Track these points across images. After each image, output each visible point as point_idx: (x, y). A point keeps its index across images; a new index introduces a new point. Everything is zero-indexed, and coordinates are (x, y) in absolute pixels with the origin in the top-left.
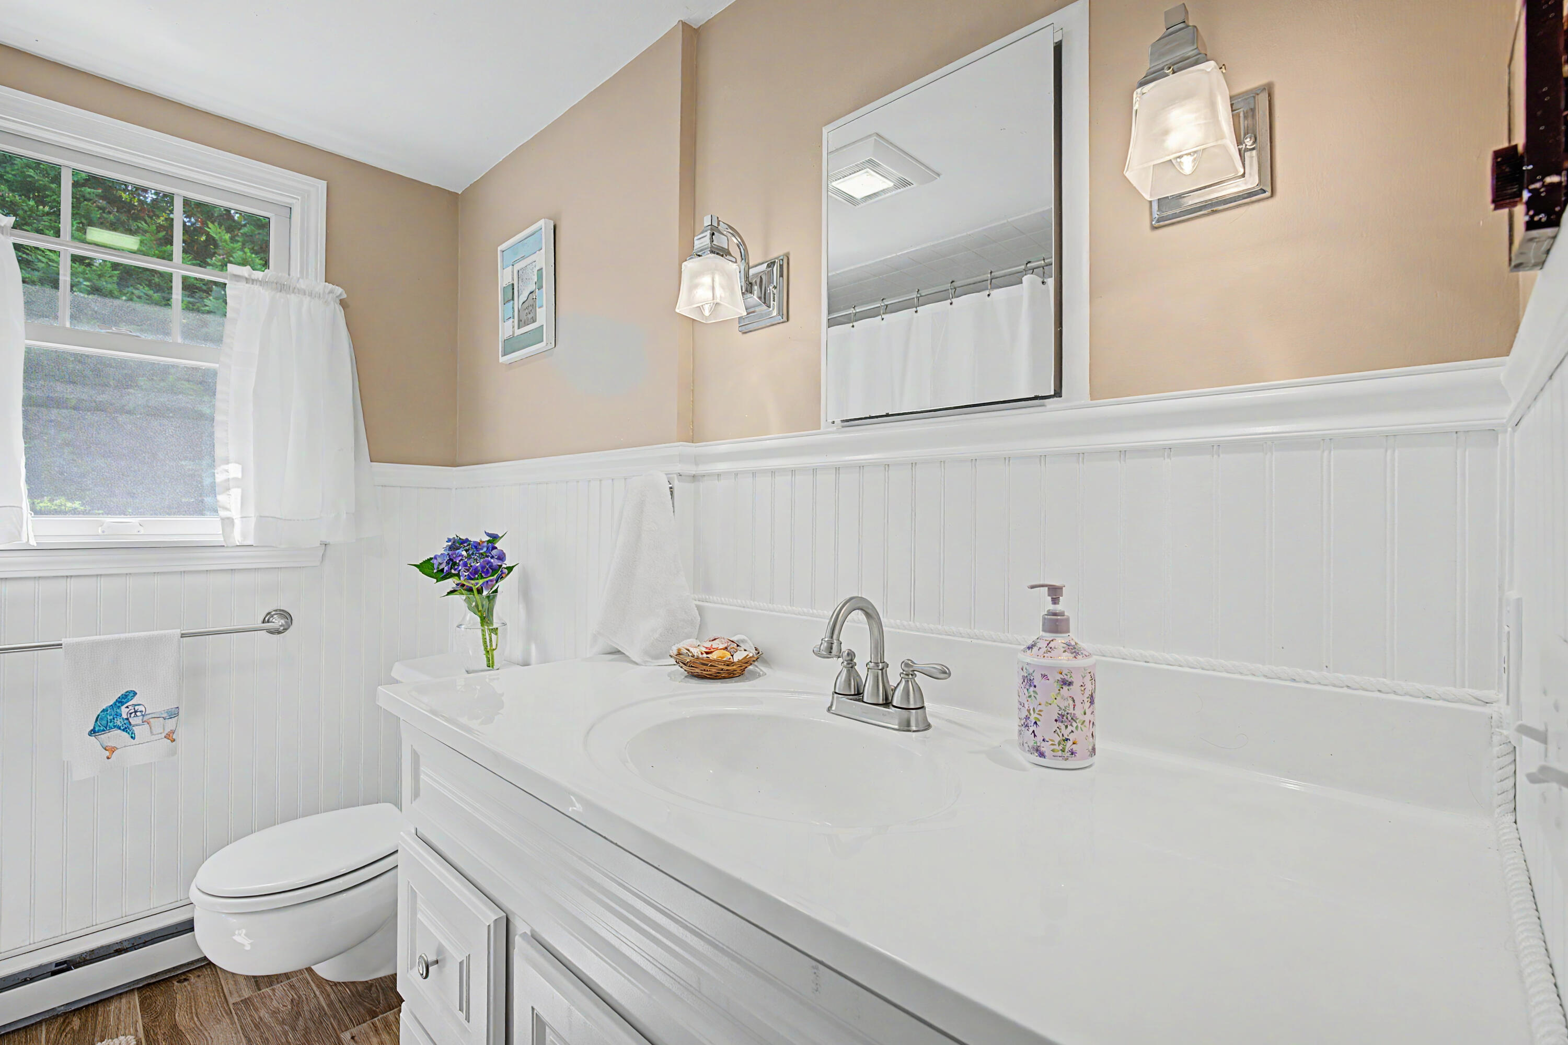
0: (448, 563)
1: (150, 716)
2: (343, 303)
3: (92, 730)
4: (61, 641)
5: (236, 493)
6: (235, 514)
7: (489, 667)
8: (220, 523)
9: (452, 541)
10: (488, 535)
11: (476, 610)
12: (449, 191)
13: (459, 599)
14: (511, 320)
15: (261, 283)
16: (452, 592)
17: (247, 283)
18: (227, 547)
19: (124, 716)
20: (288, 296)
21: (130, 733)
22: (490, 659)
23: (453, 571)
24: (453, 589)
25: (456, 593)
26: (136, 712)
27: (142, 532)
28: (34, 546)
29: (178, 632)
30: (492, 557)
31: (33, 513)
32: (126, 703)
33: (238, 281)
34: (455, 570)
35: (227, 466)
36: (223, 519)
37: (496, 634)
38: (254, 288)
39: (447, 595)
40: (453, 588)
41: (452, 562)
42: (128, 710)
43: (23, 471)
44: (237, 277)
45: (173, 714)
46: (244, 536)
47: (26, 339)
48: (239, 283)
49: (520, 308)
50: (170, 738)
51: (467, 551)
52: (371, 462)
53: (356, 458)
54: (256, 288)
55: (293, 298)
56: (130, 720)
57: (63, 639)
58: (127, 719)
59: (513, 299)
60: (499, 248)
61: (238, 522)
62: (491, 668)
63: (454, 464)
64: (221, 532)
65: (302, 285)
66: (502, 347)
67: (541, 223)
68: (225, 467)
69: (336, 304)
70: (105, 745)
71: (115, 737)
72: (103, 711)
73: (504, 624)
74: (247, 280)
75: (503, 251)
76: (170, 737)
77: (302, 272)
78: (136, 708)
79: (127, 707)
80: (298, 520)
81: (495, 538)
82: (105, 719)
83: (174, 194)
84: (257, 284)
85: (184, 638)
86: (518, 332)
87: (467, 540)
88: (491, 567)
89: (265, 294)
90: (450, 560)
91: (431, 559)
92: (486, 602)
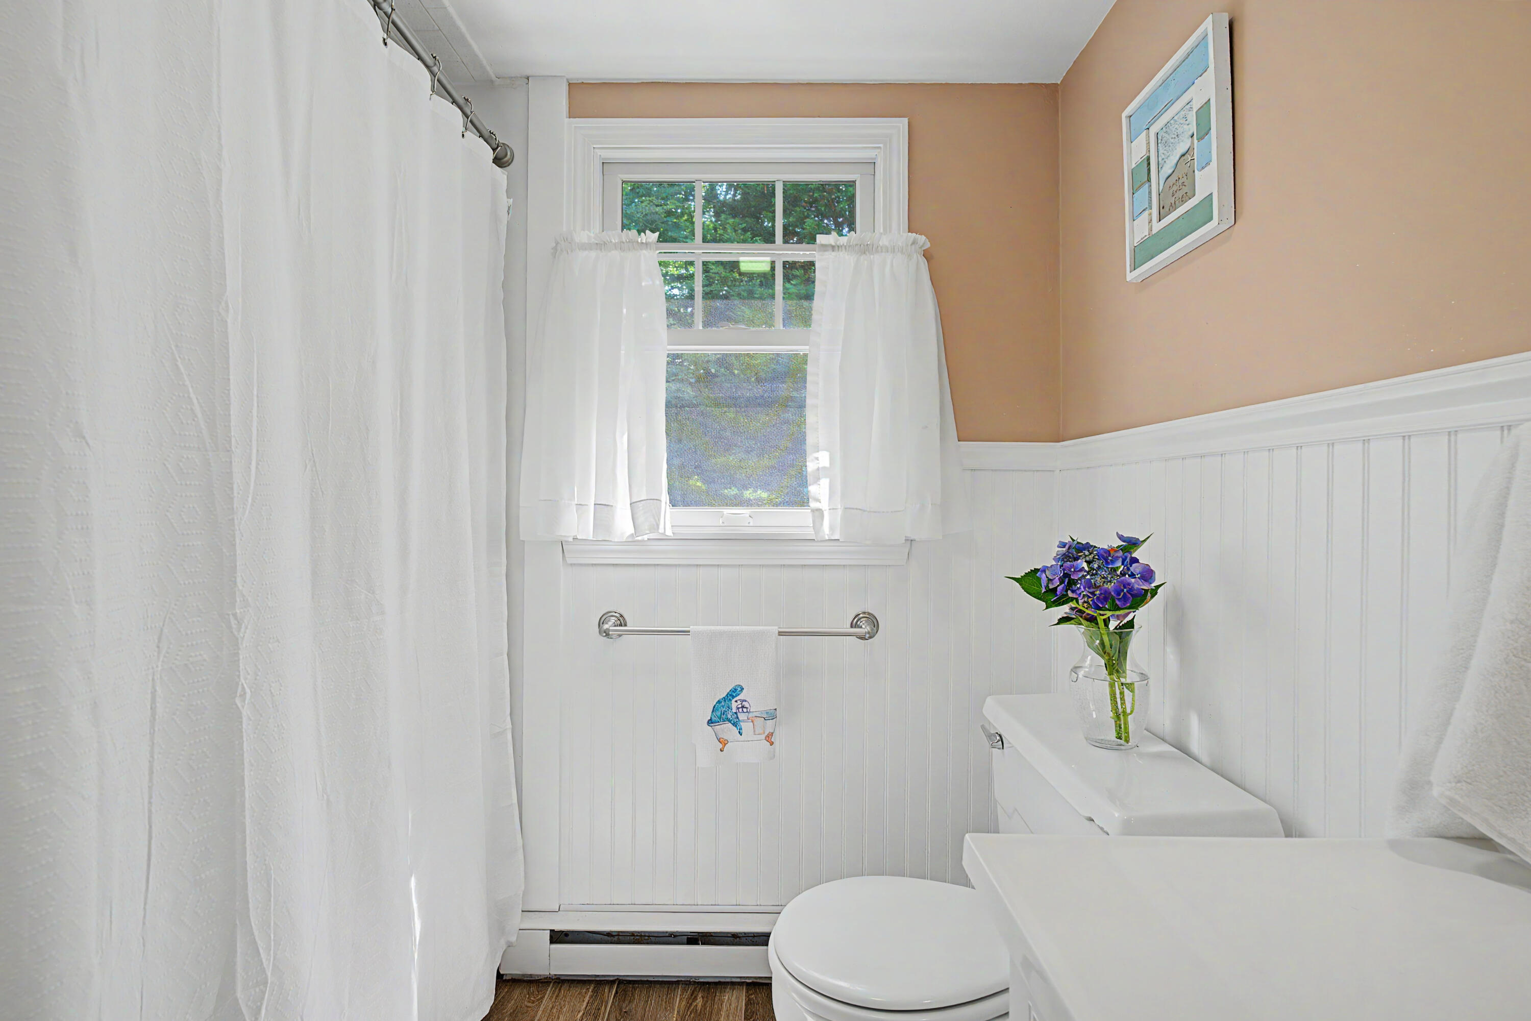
0: (1062, 582)
1: (755, 714)
2: (927, 255)
3: (709, 720)
4: (689, 627)
5: (825, 482)
6: (824, 505)
7: (1120, 738)
8: (810, 515)
9: (1067, 547)
10: (1121, 537)
11: (1102, 650)
12: (1045, 84)
13: (1076, 632)
14: (1146, 213)
15: (847, 247)
16: (1064, 620)
17: (833, 251)
18: (818, 541)
19: (734, 710)
20: (872, 257)
21: (739, 728)
22: (1122, 726)
23: (1070, 594)
24: (1065, 615)
25: (1072, 622)
26: (743, 707)
27: (751, 524)
28: (671, 536)
29: (775, 629)
30: (1132, 575)
31: (671, 505)
32: (736, 696)
33: (825, 251)
34: (1073, 591)
35: (817, 454)
36: (813, 511)
37: (1132, 691)
38: (839, 255)
39: (1057, 624)
40: (1066, 613)
41: (1068, 581)
42: (737, 704)
43: (665, 466)
44: (824, 247)
45: (771, 716)
46: (832, 528)
47: (668, 345)
48: (826, 253)
49: (1160, 191)
50: (769, 740)
51: (1089, 563)
52: (959, 441)
53: (943, 438)
54: (843, 255)
55: (877, 258)
56: (739, 714)
57: (691, 627)
58: (736, 713)
59: (1149, 180)
60: (1124, 115)
61: (826, 514)
62: (1122, 742)
63: (1058, 438)
64: (812, 525)
65: (885, 241)
66: (1130, 258)
67: (1208, 24)
68: (816, 455)
69: (919, 255)
70: (720, 736)
71: (727, 730)
72: (719, 702)
73: (1144, 677)
74: (833, 248)
75: (1131, 116)
76: (769, 738)
77: (885, 229)
78: (744, 703)
79: (736, 701)
80: (883, 512)
81: (1133, 543)
82: (720, 710)
83: (774, 182)
84: (842, 251)
85: (782, 637)
86: (1157, 227)
87: (1087, 546)
88: (1131, 590)
89: (848, 259)
90: (1066, 575)
91: (1036, 570)
92: (1116, 640)
